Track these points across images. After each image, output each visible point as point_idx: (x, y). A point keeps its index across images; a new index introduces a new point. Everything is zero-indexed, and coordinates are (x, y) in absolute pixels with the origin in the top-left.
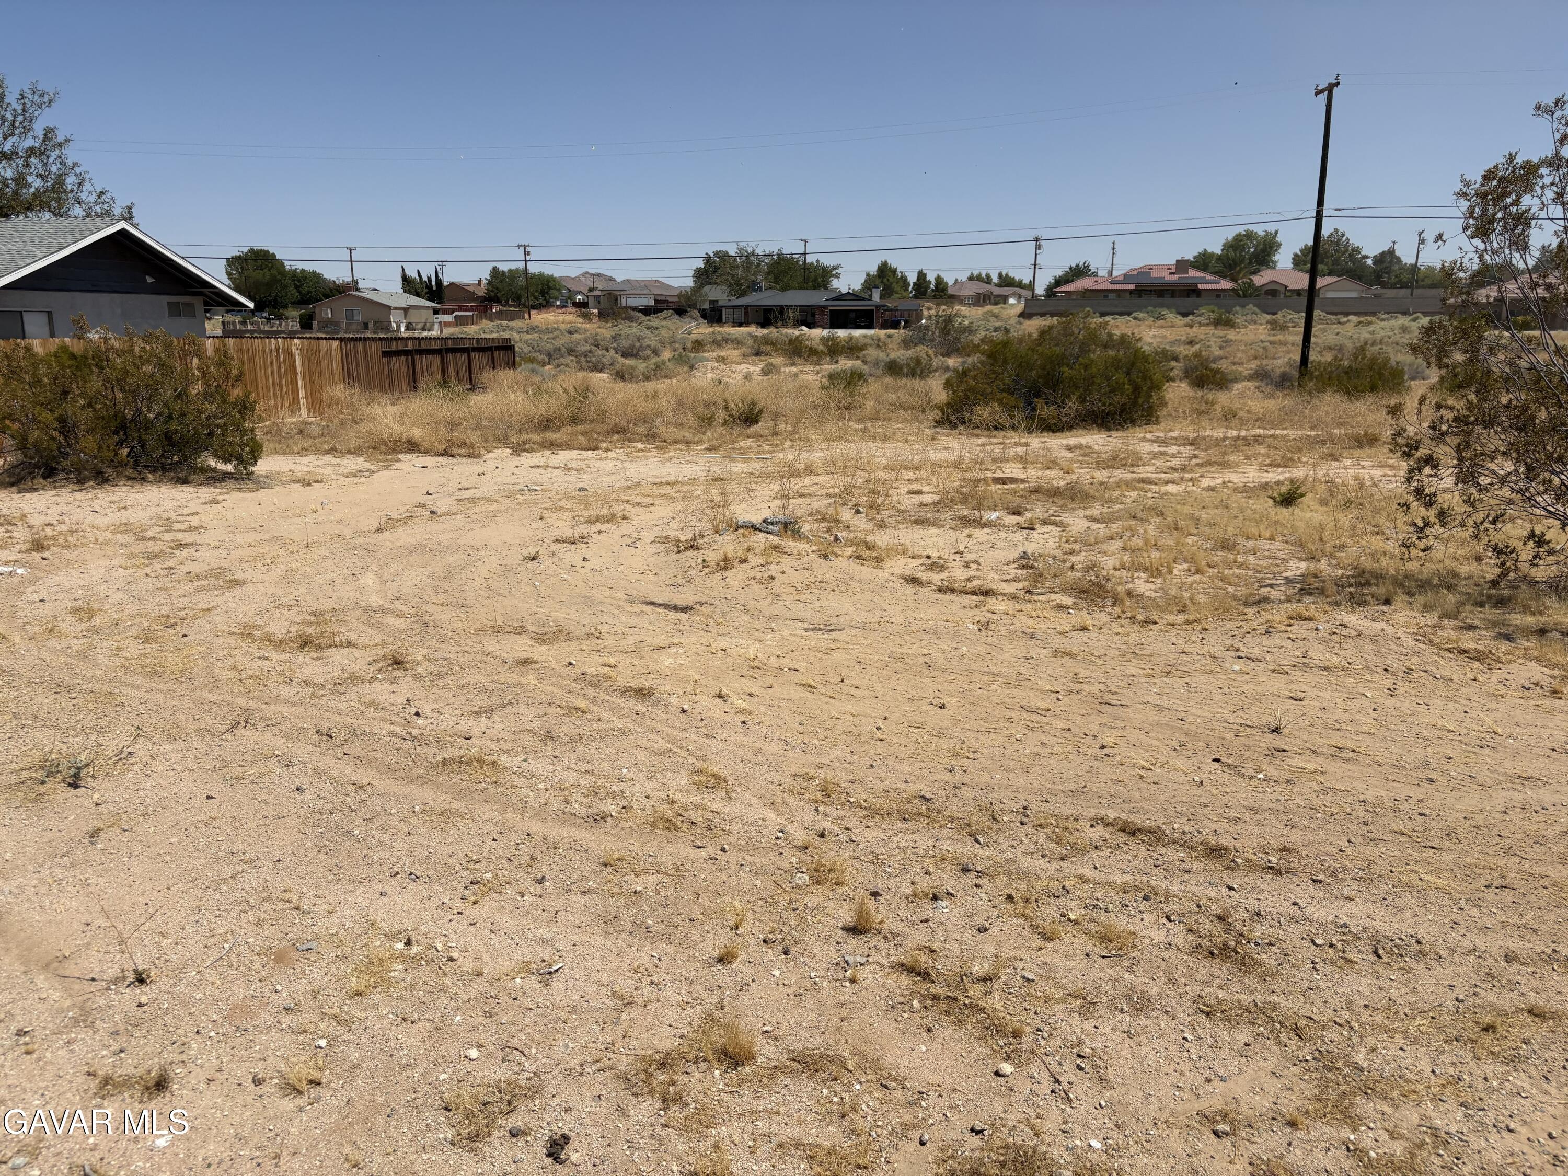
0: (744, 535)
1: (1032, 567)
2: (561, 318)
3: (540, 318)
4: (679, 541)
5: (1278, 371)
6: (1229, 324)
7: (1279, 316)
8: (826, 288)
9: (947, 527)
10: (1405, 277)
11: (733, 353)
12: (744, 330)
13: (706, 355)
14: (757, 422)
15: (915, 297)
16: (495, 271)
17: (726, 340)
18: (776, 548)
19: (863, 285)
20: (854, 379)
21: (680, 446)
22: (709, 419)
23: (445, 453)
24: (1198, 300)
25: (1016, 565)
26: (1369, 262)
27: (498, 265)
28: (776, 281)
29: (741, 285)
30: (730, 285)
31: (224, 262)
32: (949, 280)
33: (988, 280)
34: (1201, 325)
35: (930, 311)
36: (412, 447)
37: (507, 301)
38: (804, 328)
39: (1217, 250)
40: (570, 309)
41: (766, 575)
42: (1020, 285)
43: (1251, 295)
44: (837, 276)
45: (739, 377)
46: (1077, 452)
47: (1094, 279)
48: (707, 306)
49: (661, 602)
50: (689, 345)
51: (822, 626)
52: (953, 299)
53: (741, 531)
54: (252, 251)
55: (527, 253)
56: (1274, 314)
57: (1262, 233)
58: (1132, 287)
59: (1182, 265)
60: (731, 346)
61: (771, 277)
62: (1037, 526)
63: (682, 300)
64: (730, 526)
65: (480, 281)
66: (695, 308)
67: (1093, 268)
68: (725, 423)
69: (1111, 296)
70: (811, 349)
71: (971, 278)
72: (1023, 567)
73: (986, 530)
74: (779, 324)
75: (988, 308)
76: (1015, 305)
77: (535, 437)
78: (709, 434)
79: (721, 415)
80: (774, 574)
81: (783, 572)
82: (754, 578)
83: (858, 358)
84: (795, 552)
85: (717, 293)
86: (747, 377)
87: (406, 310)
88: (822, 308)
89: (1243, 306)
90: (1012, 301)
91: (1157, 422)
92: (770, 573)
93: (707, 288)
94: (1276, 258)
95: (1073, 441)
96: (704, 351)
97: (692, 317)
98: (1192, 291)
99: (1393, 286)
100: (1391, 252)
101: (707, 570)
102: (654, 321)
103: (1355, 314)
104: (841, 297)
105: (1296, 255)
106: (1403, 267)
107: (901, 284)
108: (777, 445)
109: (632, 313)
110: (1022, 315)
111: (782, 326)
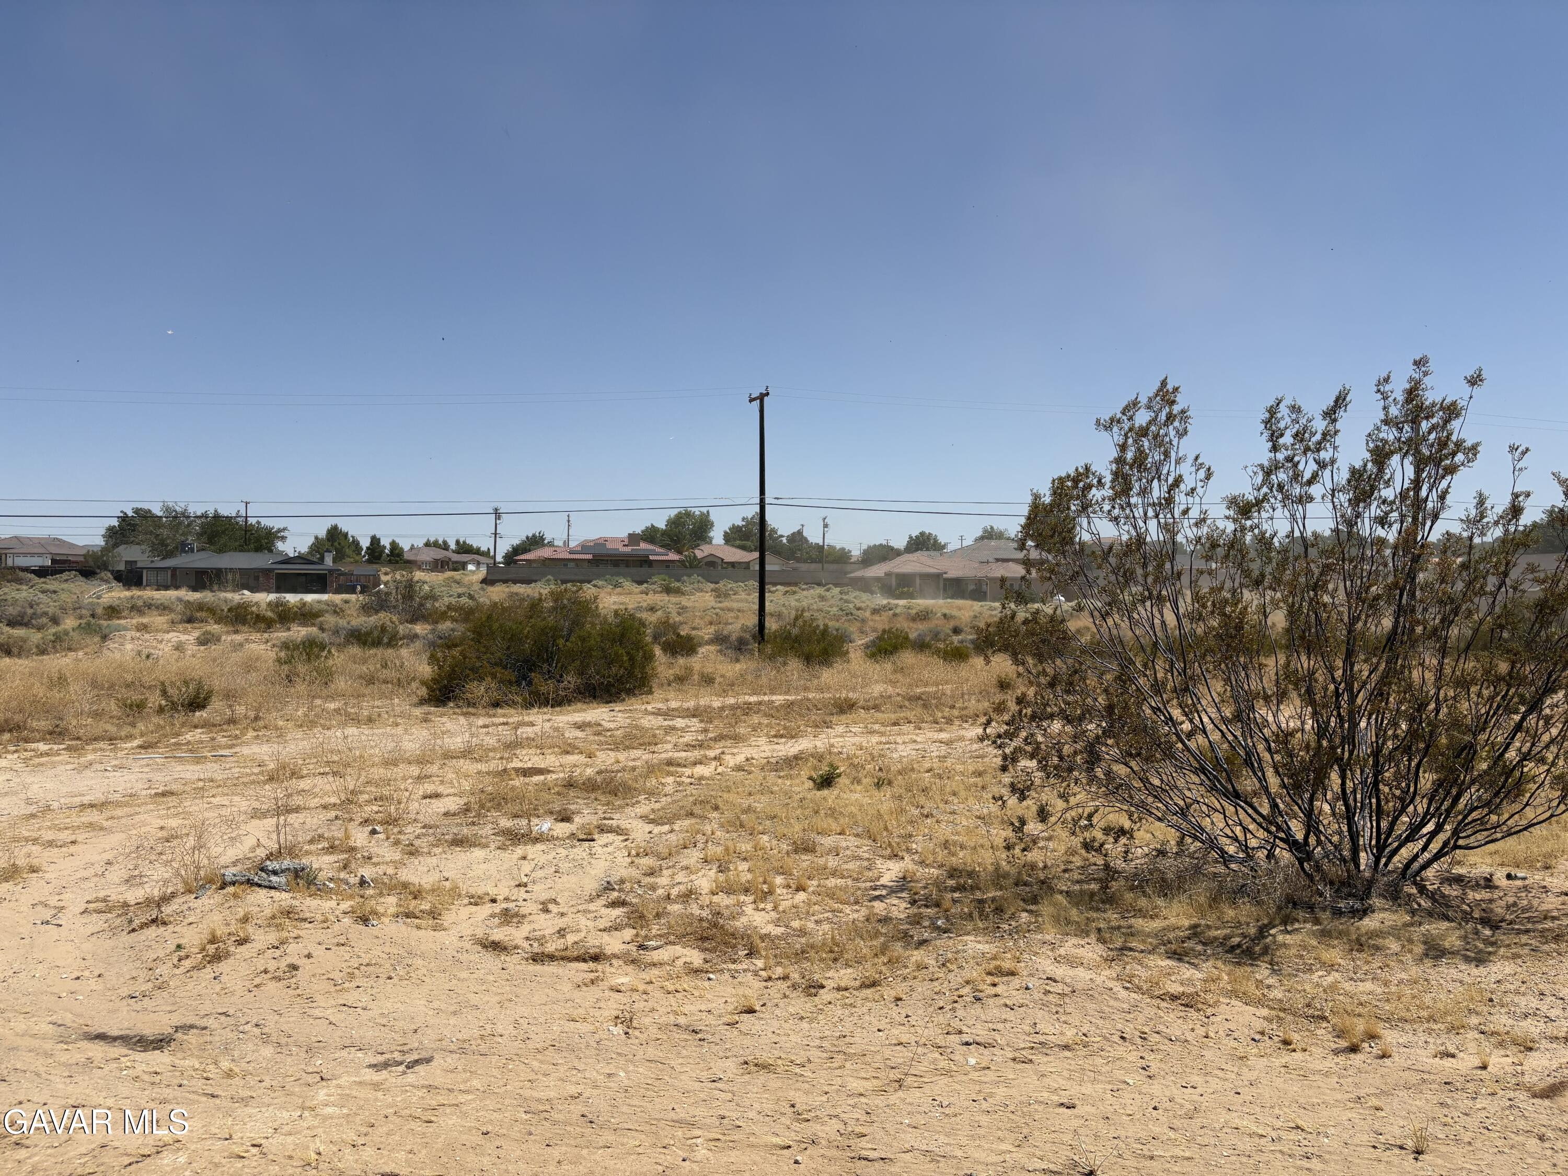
0: (235, 896)
1: (623, 903)
4: (126, 905)
5: (734, 637)
6: (678, 591)
7: (721, 585)
8: (270, 551)
9: (493, 846)
10: (814, 554)
11: (158, 620)
12: (172, 594)
13: (122, 622)
14: (204, 707)
15: (369, 561)
17: (149, 606)
18: (288, 913)
19: (311, 547)
20: (311, 648)
21: (102, 745)
22: (138, 706)
24: (650, 570)
25: (602, 901)
26: (784, 540)
28: (211, 542)
29: (167, 546)
30: (152, 545)
32: (405, 545)
33: (445, 546)
34: (655, 592)
35: (387, 578)
38: (246, 592)
39: (661, 525)
41: (283, 964)
42: (478, 552)
43: (696, 567)
44: (283, 538)
45: (167, 648)
46: (589, 731)
47: (553, 549)
48: (122, 567)
49: (116, 1033)
50: (99, 611)
51: (397, 1056)
52: (410, 564)
53: (231, 889)
56: (717, 583)
57: (697, 513)
58: (590, 557)
59: (633, 538)
60: (155, 613)
61: (204, 538)
62: (596, 836)
63: (90, 560)
64: (211, 881)
66: (106, 569)
67: (548, 538)
68: (161, 710)
69: (571, 565)
70: (258, 616)
71: (427, 544)
72: (614, 904)
73: (540, 847)
74: (216, 587)
75: (449, 574)
76: (475, 572)
78: (141, 726)
79: (155, 700)
80: (295, 961)
81: (309, 956)
82: (266, 972)
83: (313, 625)
84: (319, 917)
85: (135, 554)
86: (179, 647)
88: (267, 571)
89: (689, 576)
90: (471, 567)
91: (650, 692)
92: (289, 960)
93: (121, 548)
94: (711, 534)
95: (578, 717)
96: (119, 618)
97: (102, 580)
98: (644, 561)
99: (805, 561)
100: (800, 533)
101: (187, 963)
102: (52, 583)
103: (781, 584)
104: (288, 561)
105: (726, 533)
106: (811, 546)
107: (353, 548)
108: (236, 737)
109: (22, 574)
110: (484, 581)
111: (220, 590)
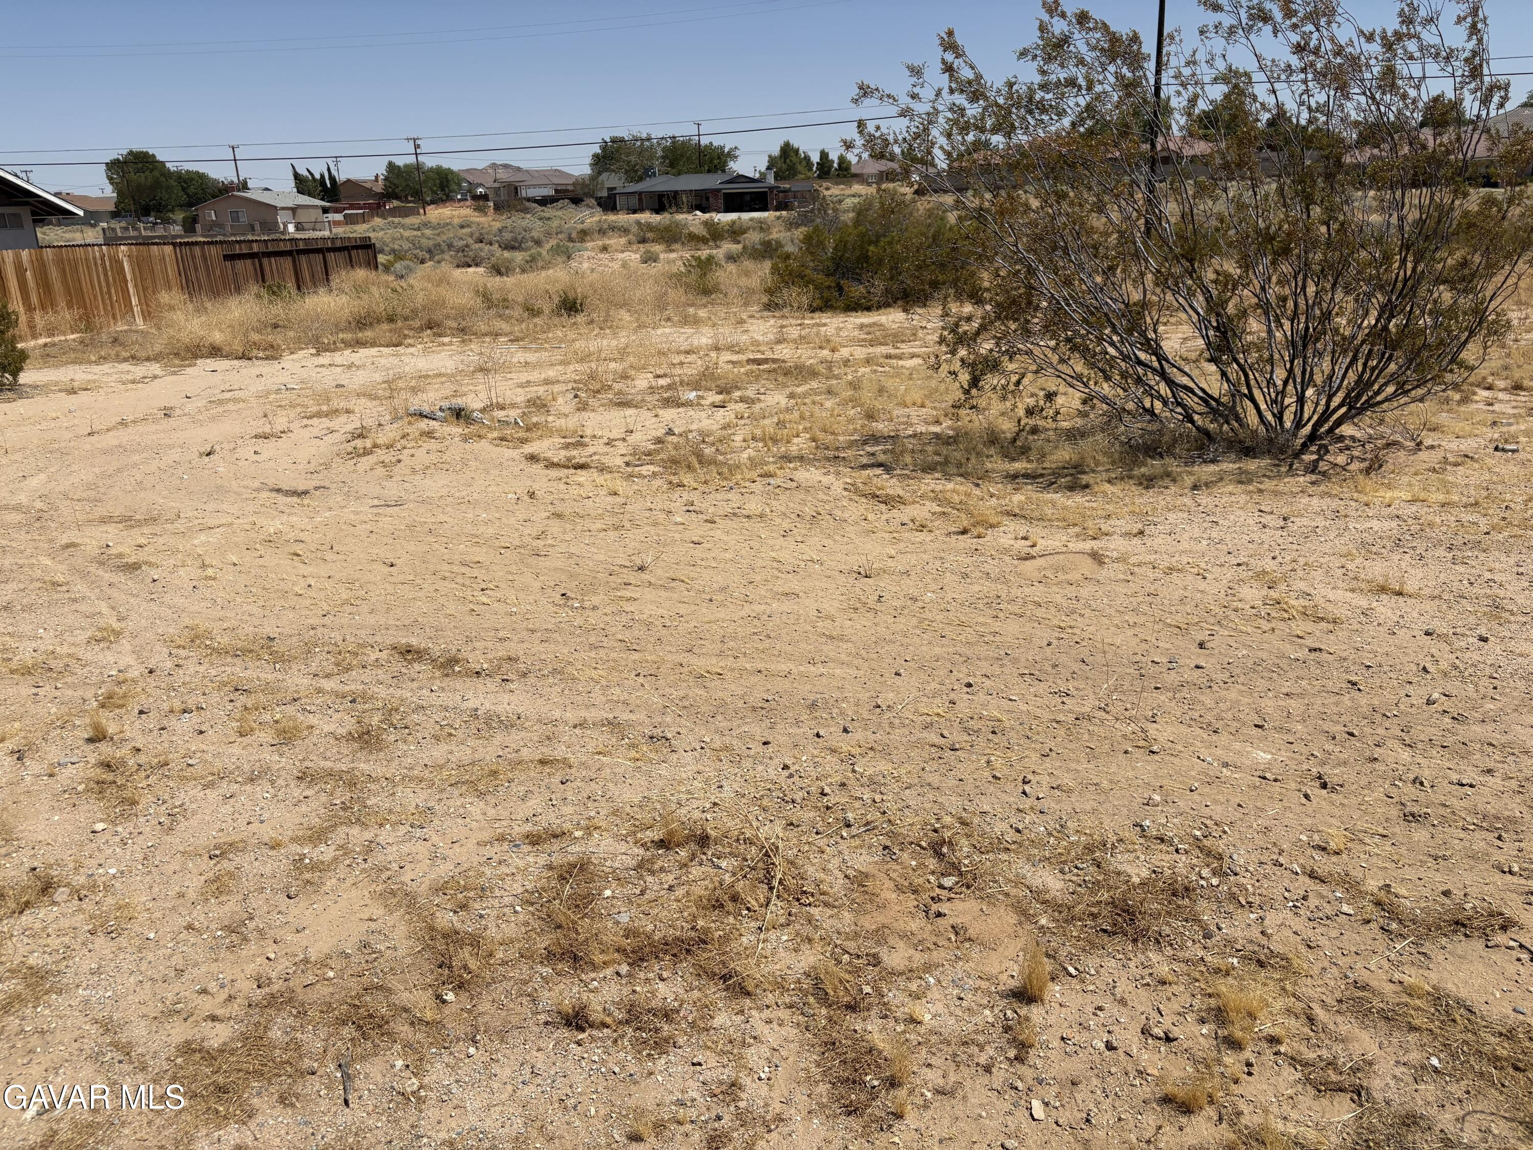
1: (664, 442)
2: (456, 213)
3: (435, 213)
8: (724, 171)
11: (617, 242)
12: (635, 217)
13: (587, 244)
15: (819, 177)
16: (391, 166)
17: (615, 228)
19: (764, 168)
21: (486, 339)
23: (244, 357)
27: (393, 159)
28: (672, 165)
29: (636, 171)
30: (626, 172)
31: (104, 167)
32: (852, 159)
36: (215, 352)
37: (406, 197)
38: (698, 213)
40: (468, 203)
44: (736, 158)
45: (617, 266)
46: (865, 330)
48: (603, 194)
50: (574, 235)
52: (856, 178)
54: (131, 153)
55: (417, 147)
60: (617, 234)
61: (666, 162)
63: (578, 188)
65: (377, 177)
66: (591, 196)
68: (551, 314)
70: (690, 234)
71: (874, 156)
72: (658, 442)
74: (673, 209)
77: (348, 336)
78: (524, 325)
79: (546, 306)
83: (739, 242)
85: (612, 180)
86: (625, 265)
87: (294, 210)
88: (715, 192)
90: (915, 178)
93: (605, 176)
96: (586, 241)
97: (588, 206)
102: (548, 211)
104: (738, 180)
107: (804, 163)
108: (583, 334)
109: (527, 204)
111: (677, 212)
